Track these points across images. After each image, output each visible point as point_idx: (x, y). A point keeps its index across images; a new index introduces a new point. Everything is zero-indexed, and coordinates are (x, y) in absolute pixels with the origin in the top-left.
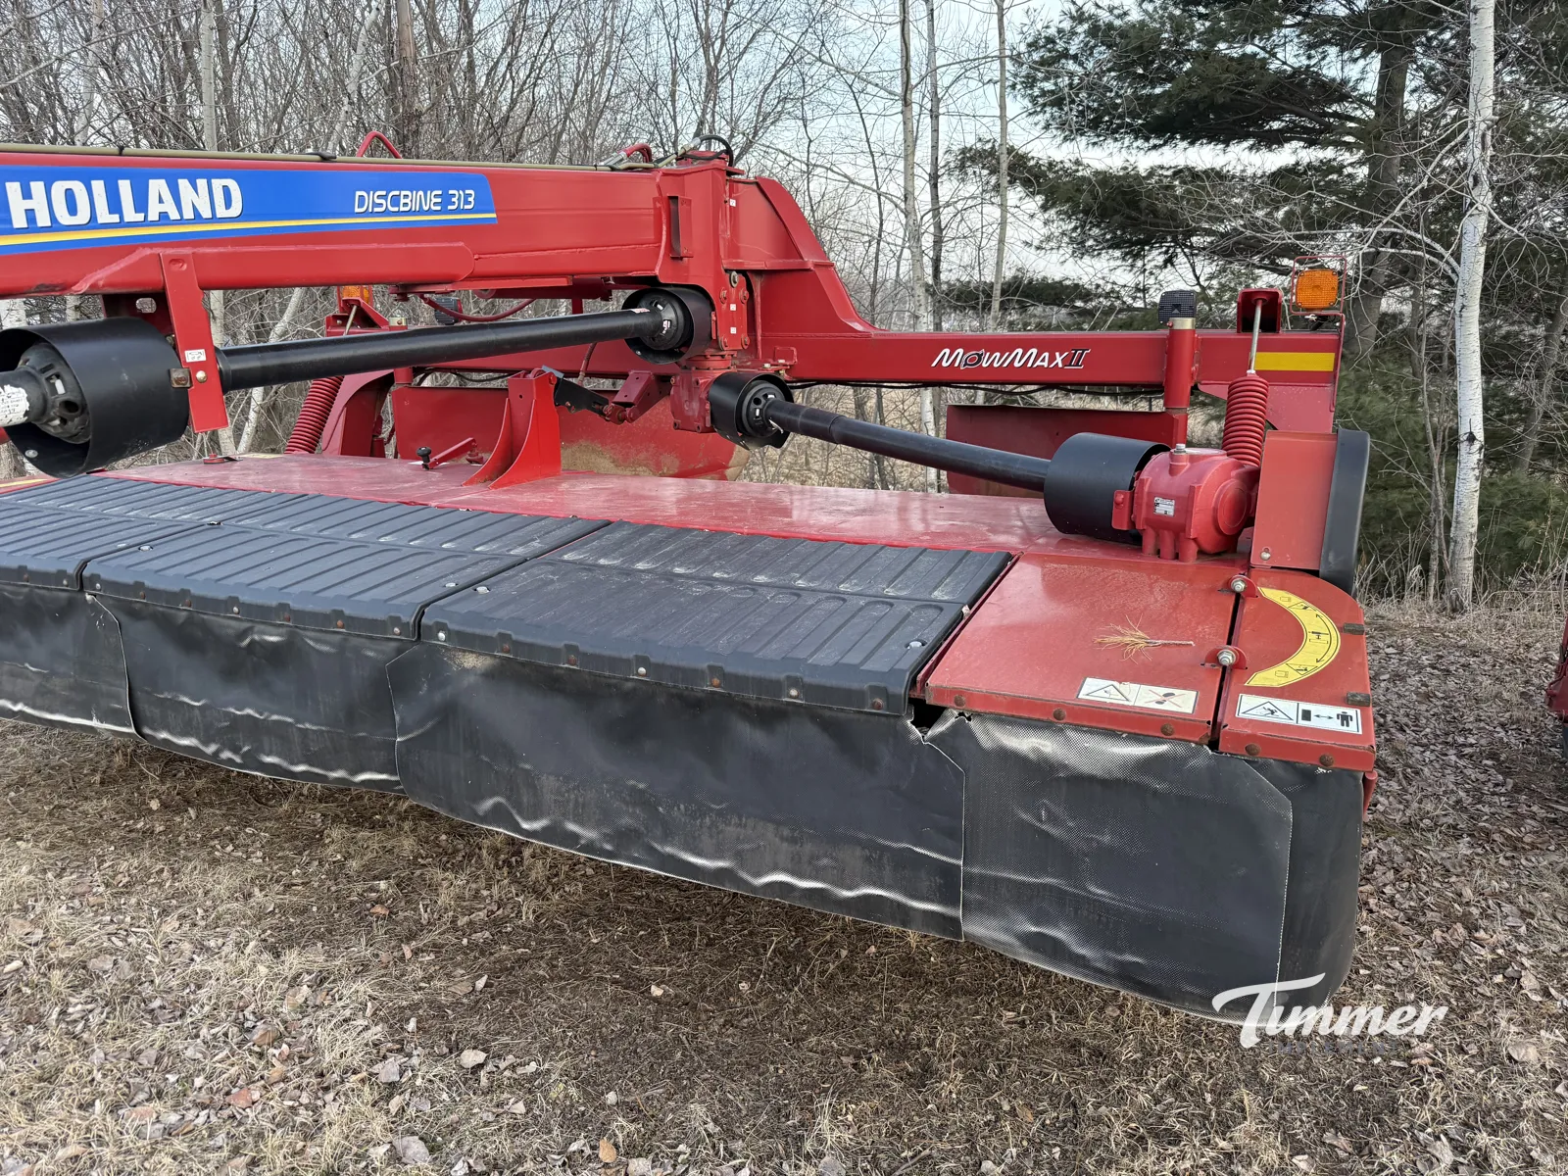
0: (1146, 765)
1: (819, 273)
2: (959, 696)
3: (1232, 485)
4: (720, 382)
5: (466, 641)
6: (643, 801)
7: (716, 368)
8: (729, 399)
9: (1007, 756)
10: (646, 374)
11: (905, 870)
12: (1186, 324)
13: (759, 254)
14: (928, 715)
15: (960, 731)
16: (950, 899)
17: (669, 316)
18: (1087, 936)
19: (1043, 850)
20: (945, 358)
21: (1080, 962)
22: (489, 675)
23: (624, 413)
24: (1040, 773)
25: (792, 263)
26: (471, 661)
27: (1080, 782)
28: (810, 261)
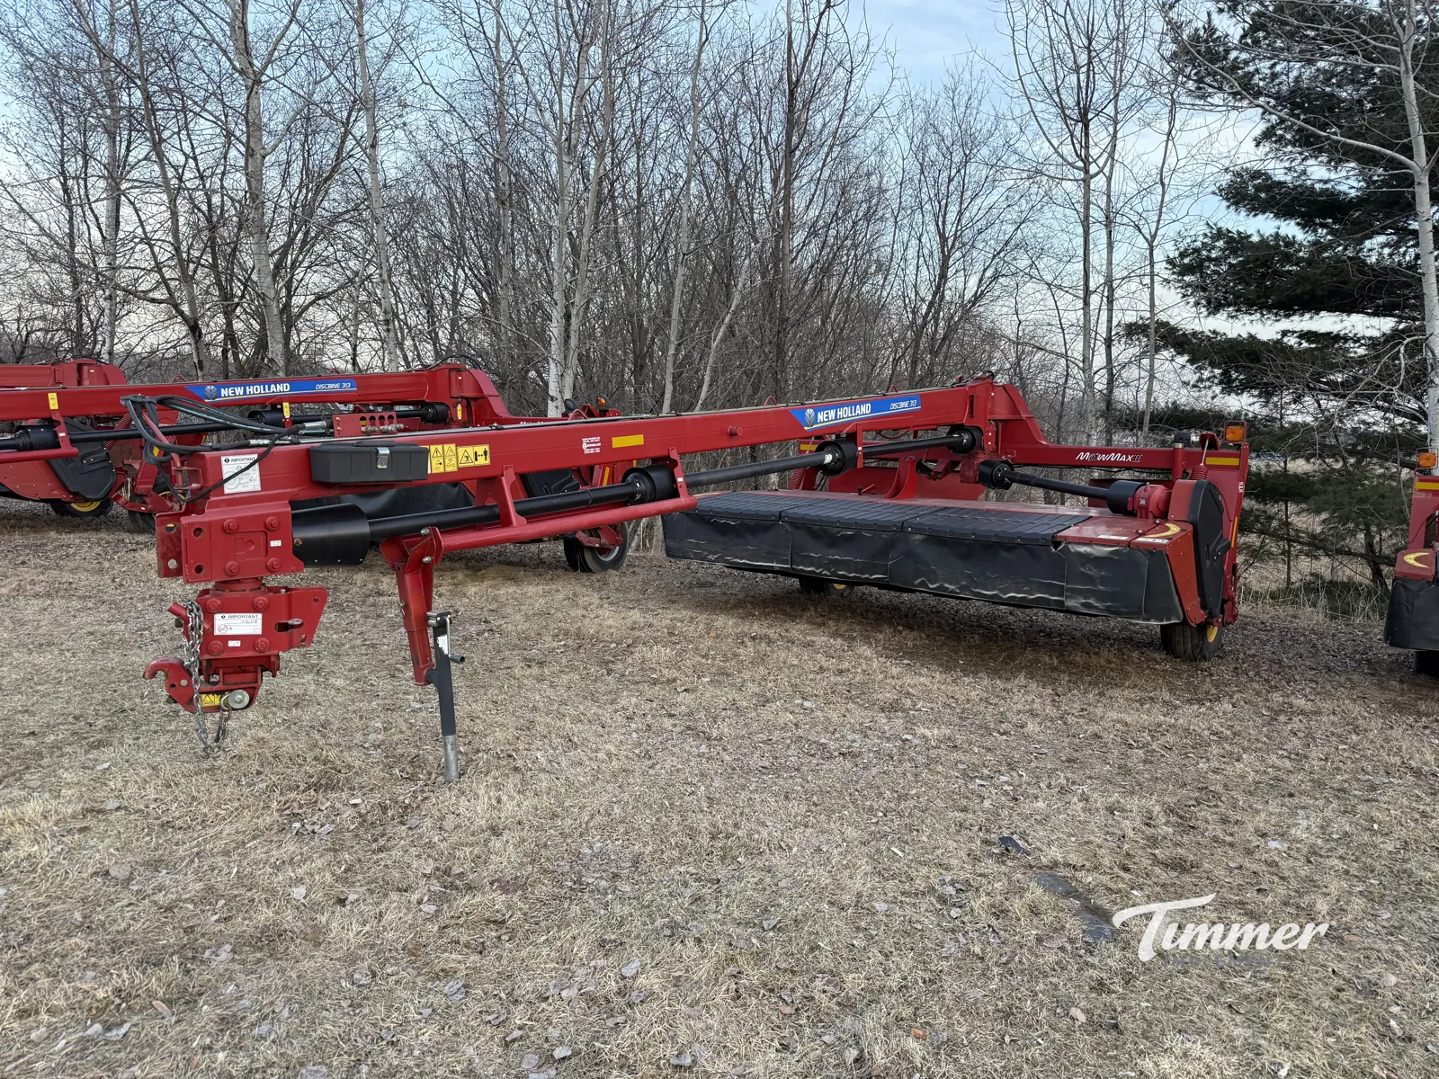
0: (1112, 552)
1: (1028, 422)
2: (1065, 538)
3: (1164, 495)
4: (983, 463)
5: (917, 530)
6: (970, 576)
7: (982, 458)
8: (987, 470)
9: (1079, 554)
10: (946, 461)
11: (1050, 589)
12: (1180, 446)
13: (1002, 412)
14: (1057, 544)
15: (1066, 547)
16: (1061, 595)
17: (966, 438)
18: (1098, 600)
19: (1088, 579)
20: (1082, 456)
21: (1096, 608)
22: (923, 541)
23: (936, 476)
24: (1086, 558)
25: (1017, 417)
26: (918, 537)
27: (1097, 558)
28: (1024, 416)
